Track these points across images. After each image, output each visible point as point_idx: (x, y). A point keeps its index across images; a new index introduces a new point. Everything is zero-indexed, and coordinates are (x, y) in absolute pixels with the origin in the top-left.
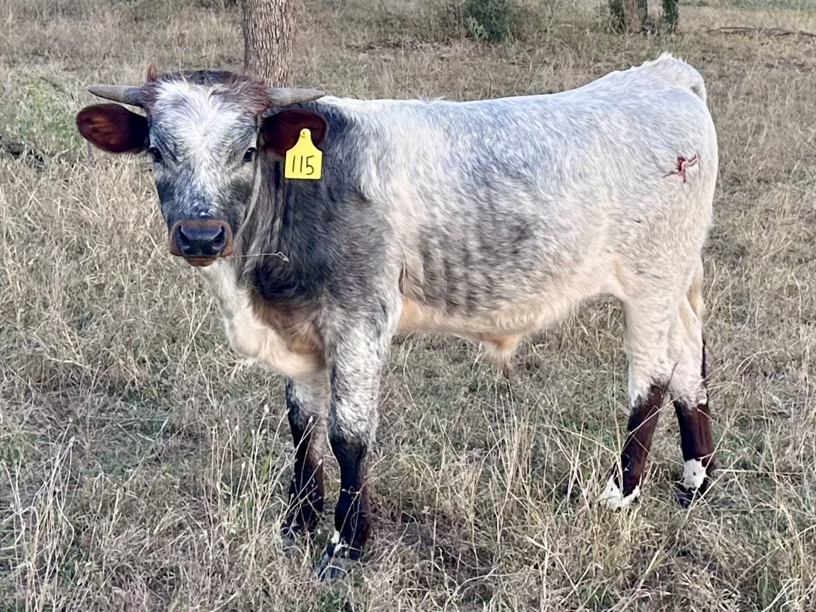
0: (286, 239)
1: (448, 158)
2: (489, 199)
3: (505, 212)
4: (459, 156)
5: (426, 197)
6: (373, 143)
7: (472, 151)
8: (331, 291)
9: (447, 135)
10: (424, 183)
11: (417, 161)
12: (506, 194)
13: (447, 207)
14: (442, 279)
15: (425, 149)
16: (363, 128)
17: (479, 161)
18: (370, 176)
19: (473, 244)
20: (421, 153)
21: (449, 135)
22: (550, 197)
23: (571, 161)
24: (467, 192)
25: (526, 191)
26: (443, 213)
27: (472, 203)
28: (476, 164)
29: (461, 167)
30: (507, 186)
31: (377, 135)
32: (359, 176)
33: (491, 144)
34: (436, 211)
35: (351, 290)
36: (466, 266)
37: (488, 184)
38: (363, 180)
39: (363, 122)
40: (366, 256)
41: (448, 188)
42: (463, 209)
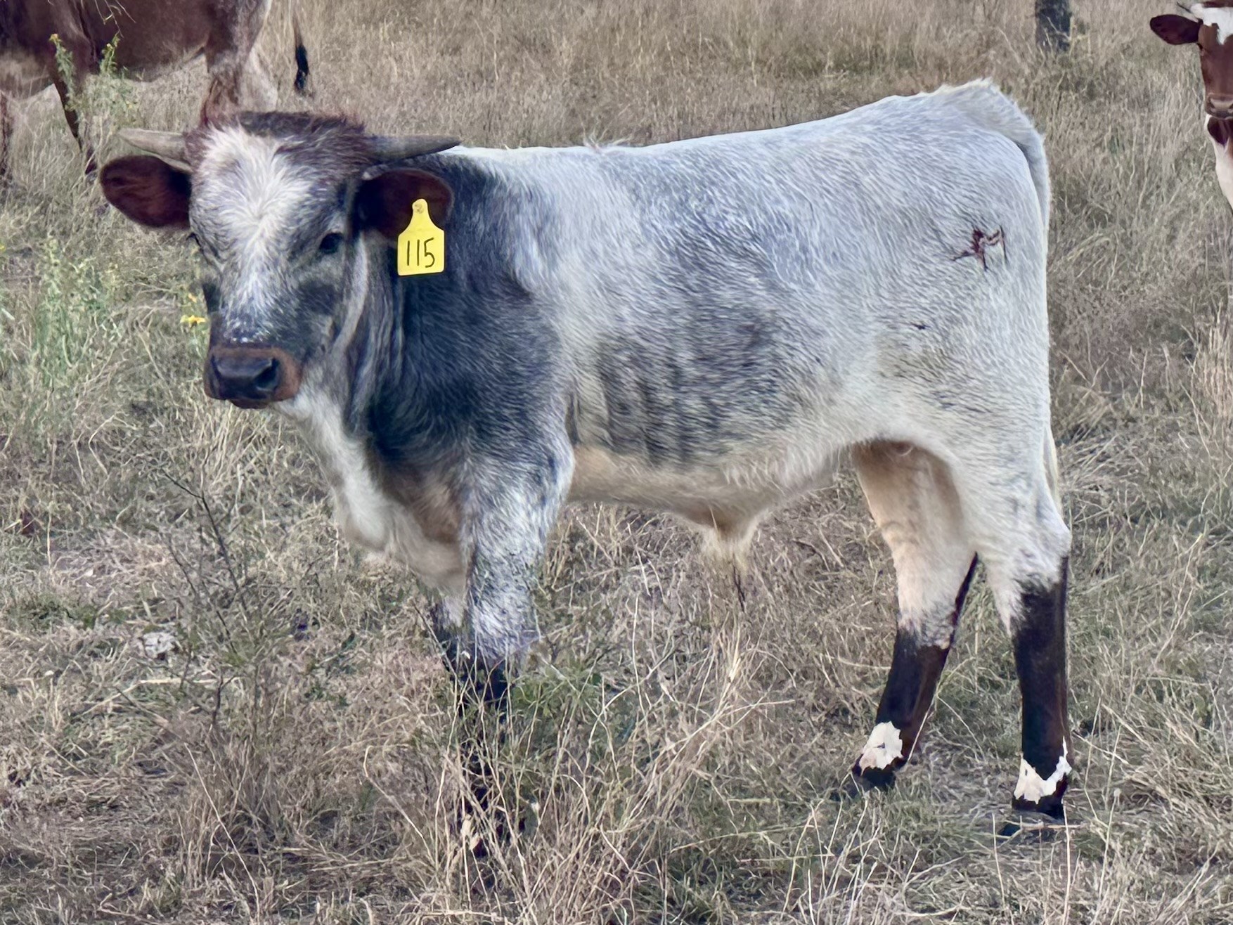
0: (413, 357)
1: (639, 231)
2: (703, 287)
3: (730, 306)
4: (653, 226)
5: (609, 291)
6: (527, 207)
7: (673, 219)
8: (480, 431)
9: (634, 197)
10: (605, 269)
11: (593, 237)
12: (728, 280)
13: (641, 304)
14: (639, 412)
15: (604, 218)
16: (509, 187)
17: (684, 233)
18: (527, 257)
19: (684, 356)
20: (598, 223)
21: (638, 197)
22: (792, 286)
23: (820, 235)
24: (671, 279)
25: (757, 276)
26: (635, 314)
27: (679, 295)
28: (682, 239)
29: (659, 243)
30: (730, 268)
31: (531, 197)
32: (512, 257)
33: (700, 209)
34: (625, 311)
35: (507, 429)
36: (676, 389)
37: (701, 266)
38: (519, 262)
39: (508, 179)
40: (528, 377)
41: (642, 275)
42: (665, 306)
